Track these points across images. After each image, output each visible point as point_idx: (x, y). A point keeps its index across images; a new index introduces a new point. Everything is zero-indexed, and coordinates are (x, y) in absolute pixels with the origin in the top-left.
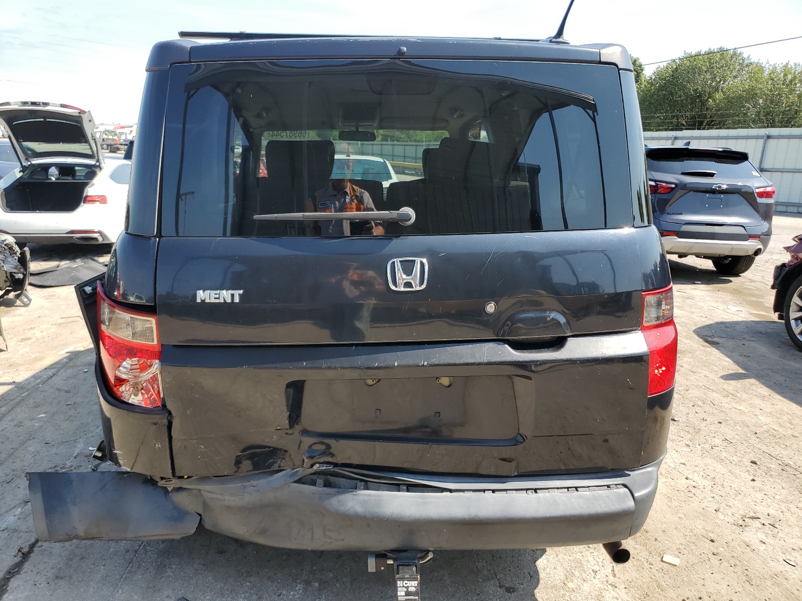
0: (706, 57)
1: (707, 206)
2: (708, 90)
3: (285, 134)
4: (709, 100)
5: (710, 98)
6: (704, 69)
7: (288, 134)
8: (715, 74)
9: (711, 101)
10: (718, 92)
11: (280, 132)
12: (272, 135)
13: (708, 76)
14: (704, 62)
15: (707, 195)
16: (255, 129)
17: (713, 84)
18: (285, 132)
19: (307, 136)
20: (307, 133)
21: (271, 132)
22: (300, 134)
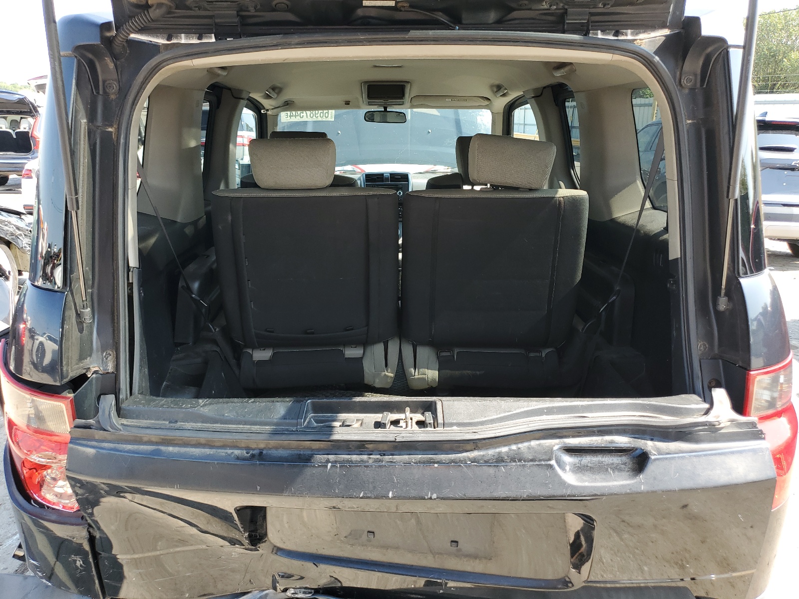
0: (782, 13)
1: (784, 184)
2: (783, 49)
3: (304, 114)
4: (784, 59)
5: (785, 58)
6: (780, 26)
7: (308, 115)
8: (791, 33)
9: (786, 61)
10: (794, 51)
11: (299, 112)
12: (290, 116)
13: (784, 34)
14: (780, 19)
15: (786, 173)
16: (267, 110)
17: (789, 43)
18: (304, 112)
19: (330, 116)
20: (330, 113)
21: (289, 113)
22: (322, 114)
